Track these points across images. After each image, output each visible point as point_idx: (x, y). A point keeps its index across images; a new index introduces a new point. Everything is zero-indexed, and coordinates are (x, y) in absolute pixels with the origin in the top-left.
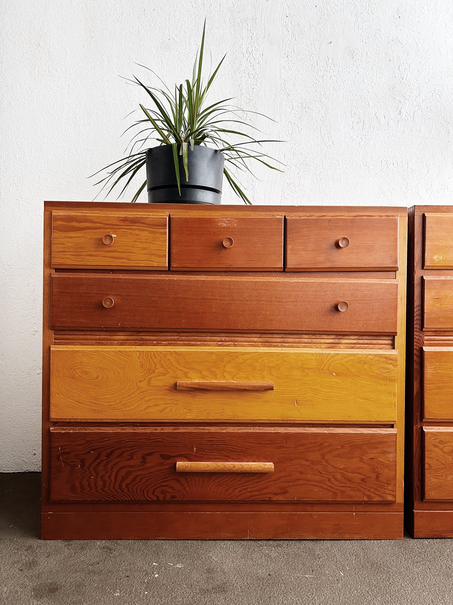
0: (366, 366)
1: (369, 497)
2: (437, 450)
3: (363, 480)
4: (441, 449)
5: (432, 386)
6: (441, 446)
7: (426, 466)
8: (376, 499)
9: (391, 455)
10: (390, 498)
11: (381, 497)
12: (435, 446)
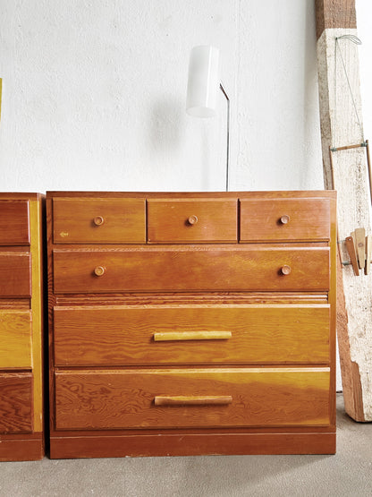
0: (4, 324)
1: (10, 428)
2: (65, 389)
3: (4, 415)
4: (69, 389)
5: (61, 338)
6: (69, 386)
7: (57, 402)
8: (17, 429)
9: (28, 394)
10: (27, 429)
11: (20, 428)
12: (64, 386)
